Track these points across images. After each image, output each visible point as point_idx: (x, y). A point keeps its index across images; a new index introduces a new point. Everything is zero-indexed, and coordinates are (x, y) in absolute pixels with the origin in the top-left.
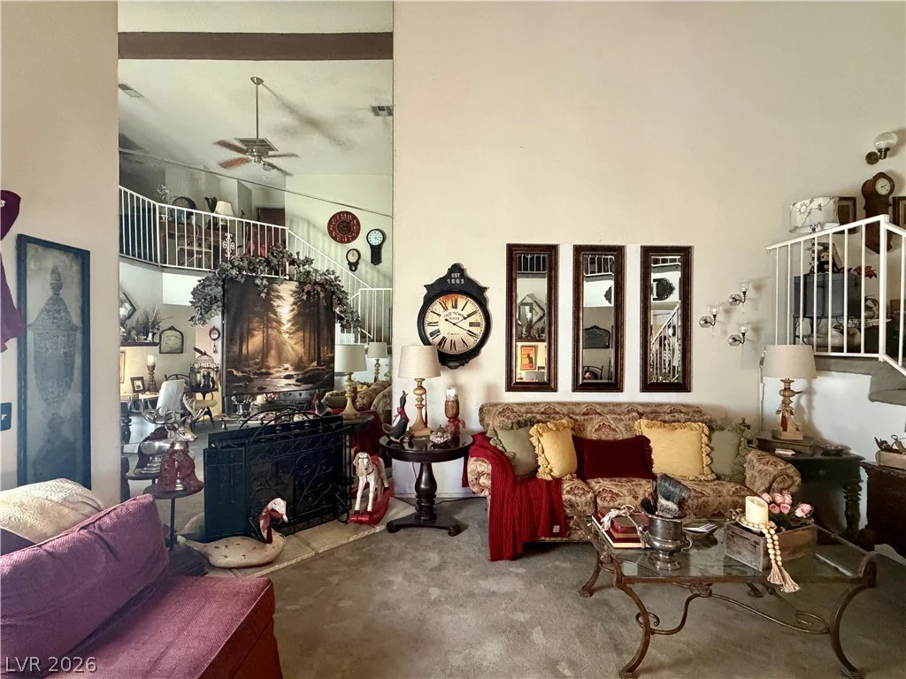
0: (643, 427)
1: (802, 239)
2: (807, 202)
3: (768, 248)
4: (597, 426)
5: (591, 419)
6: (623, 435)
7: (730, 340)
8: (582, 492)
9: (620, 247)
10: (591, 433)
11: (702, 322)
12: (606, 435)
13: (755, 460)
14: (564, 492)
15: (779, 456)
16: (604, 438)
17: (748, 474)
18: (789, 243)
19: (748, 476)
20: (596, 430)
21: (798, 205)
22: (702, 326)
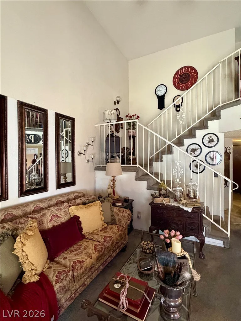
0: (74, 211)
1: (105, 124)
2: (111, 110)
3: (96, 125)
4: (50, 218)
5: (45, 214)
6: (64, 218)
7: (87, 161)
8: (65, 275)
9: (45, 109)
10: (48, 225)
11: (78, 153)
12: (57, 222)
13: (118, 212)
14: (54, 283)
15: (118, 206)
16: (55, 224)
17: (117, 218)
18: (100, 125)
19: (117, 220)
20: (51, 221)
21: (108, 111)
22: (78, 155)
